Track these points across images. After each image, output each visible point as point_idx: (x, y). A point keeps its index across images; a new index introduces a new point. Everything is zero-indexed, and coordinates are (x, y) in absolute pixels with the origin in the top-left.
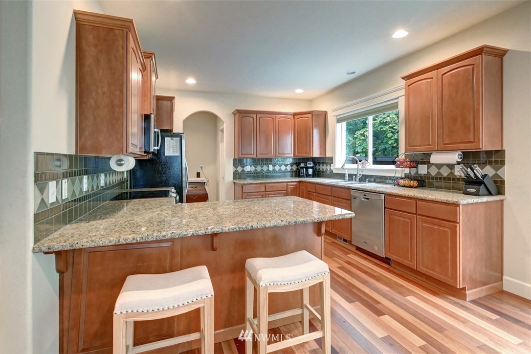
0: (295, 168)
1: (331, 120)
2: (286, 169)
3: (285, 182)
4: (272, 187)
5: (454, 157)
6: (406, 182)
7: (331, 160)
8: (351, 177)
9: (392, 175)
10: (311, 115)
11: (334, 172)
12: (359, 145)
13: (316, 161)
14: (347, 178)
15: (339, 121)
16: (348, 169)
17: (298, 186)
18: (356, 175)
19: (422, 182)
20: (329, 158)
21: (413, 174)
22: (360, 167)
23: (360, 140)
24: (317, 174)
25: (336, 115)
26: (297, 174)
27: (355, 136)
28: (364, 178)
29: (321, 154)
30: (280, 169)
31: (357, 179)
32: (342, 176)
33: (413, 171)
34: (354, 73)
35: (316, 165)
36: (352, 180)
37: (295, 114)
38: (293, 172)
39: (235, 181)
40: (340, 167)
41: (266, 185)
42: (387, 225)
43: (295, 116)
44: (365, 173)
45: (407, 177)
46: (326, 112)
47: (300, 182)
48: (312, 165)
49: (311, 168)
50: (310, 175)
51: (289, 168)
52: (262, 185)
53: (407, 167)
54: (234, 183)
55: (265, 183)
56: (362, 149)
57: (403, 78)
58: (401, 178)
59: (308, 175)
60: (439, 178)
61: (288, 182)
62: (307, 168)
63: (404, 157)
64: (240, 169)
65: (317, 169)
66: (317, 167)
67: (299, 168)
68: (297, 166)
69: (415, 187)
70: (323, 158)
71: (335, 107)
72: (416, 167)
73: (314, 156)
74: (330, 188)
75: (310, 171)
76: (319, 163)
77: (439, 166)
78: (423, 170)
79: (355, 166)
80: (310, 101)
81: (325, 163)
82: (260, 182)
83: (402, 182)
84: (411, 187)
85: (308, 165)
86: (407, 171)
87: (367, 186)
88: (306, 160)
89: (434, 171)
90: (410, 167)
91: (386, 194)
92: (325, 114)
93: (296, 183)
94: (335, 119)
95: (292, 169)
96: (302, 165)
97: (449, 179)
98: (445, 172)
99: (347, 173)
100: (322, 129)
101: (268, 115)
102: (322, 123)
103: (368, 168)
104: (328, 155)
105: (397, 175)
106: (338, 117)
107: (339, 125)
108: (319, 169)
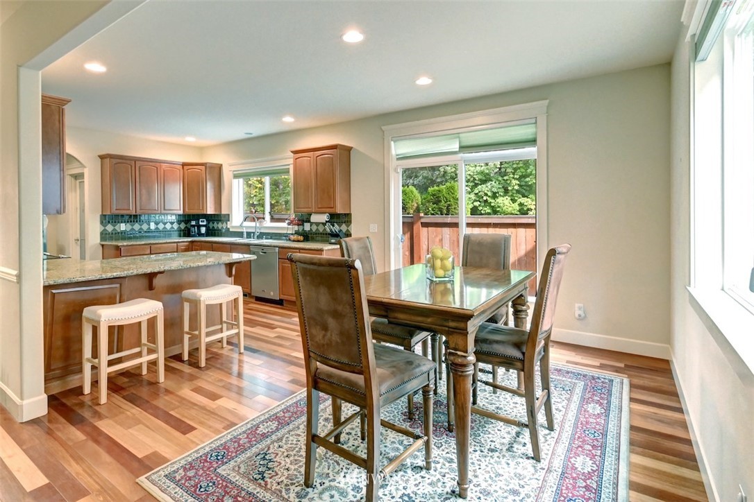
0: (183, 226)
1: (227, 174)
2: (172, 228)
3: (175, 242)
4: (160, 248)
5: (324, 218)
6: (295, 237)
7: (227, 218)
8: (249, 235)
9: (285, 232)
10: (204, 167)
11: (231, 230)
12: (255, 196)
13: (210, 218)
14: (245, 235)
15: (236, 176)
16: (247, 227)
17: (190, 246)
18: (254, 233)
19: (307, 237)
20: (225, 215)
21: (301, 230)
22: (258, 225)
23: (256, 188)
24: (211, 232)
25: (233, 170)
26: (187, 233)
27: (249, 182)
28: (261, 236)
29: (215, 210)
30: (165, 228)
31: (256, 237)
32: (240, 234)
33: (301, 228)
34: (251, 134)
35: (209, 223)
36: (250, 238)
37: (184, 165)
38: (181, 231)
39: (103, 243)
40: (239, 225)
41: (152, 246)
42: (281, 273)
43: (185, 167)
44: (262, 231)
45: (297, 233)
46: (221, 165)
47: (192, 242)
48: (205, 223)
49: (203, 226)
50: (203, 234)
51: (176, 226)
52: (146, 246)
53: (295, 225)
54: (103, 246)
55: (151, 244)
56: (259, 201)
57: (292, 152)
58: (292, 234)
59: (200, 234)
60: (317, 233)
61: (179, 242)
62: (199, 227)
63: (294, 217)
64: (110, 228)
65: (211, 227)
66: (211, 225)
67: (189, 227)
68: (186, 224)
69: (301, 241)
70: (217, 215)
71: (232, 162)
72: (303, 225)
73: (208, 213)
74: (229, 246)
75: (203, 230)
76: (213, 221)
77: (317, 224)
78: (307, 227)
79: (253, 224)
80: (201, 149)
81: (220, 221)
82: (143, 243)
83: (292, 237)
84: (298, 241)
85: (201, 223)
86: (296, 228)
87: (265, 241)
88: (197, 217)
89: (314, 228)
90: (298, 225)
91: (280, 247)
92: (220, 167)
93: (187, 243)
94: (231, 175)
95: (179, 227)
96: (193, 223)
97: (324, 234)
98: (321, 229)
99: (245, 230)
100: (217, 183)
101: (151, 164)
102: (216, 176)
103: (265, 225)
104: (224, 212)
105: (289, 232)
106: (235, 173)
107: (235, 181)
108: (213, 227)
